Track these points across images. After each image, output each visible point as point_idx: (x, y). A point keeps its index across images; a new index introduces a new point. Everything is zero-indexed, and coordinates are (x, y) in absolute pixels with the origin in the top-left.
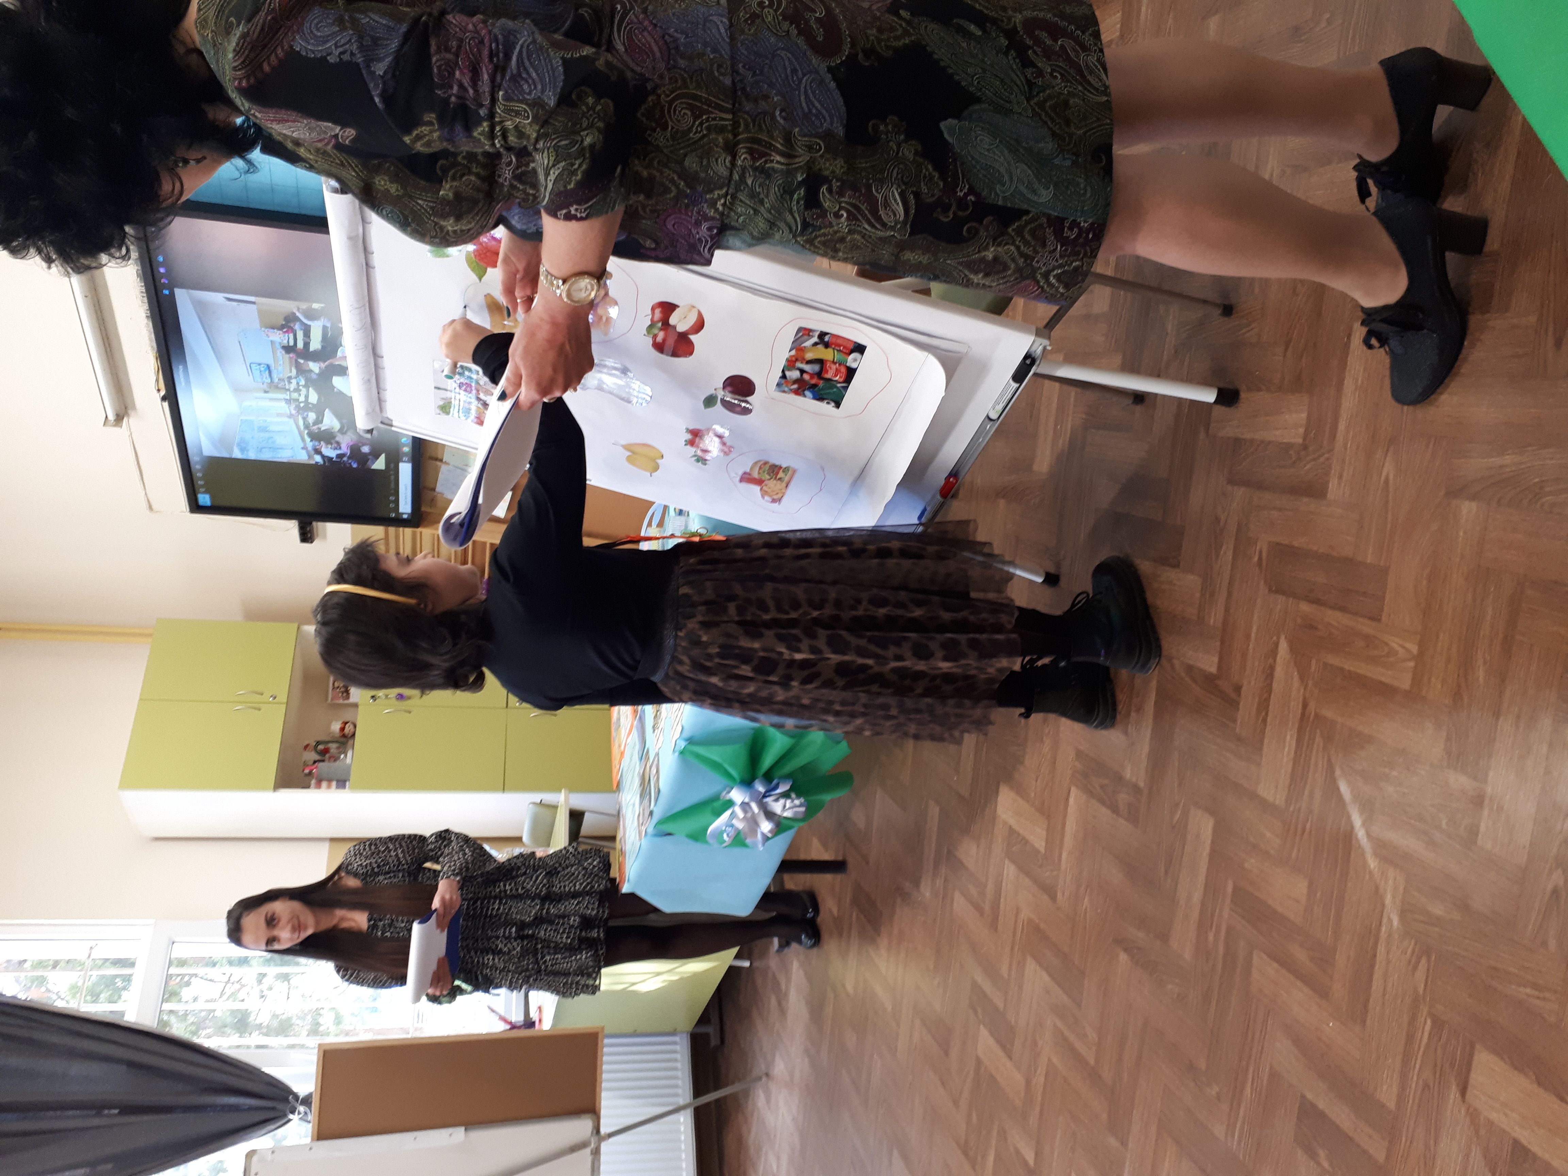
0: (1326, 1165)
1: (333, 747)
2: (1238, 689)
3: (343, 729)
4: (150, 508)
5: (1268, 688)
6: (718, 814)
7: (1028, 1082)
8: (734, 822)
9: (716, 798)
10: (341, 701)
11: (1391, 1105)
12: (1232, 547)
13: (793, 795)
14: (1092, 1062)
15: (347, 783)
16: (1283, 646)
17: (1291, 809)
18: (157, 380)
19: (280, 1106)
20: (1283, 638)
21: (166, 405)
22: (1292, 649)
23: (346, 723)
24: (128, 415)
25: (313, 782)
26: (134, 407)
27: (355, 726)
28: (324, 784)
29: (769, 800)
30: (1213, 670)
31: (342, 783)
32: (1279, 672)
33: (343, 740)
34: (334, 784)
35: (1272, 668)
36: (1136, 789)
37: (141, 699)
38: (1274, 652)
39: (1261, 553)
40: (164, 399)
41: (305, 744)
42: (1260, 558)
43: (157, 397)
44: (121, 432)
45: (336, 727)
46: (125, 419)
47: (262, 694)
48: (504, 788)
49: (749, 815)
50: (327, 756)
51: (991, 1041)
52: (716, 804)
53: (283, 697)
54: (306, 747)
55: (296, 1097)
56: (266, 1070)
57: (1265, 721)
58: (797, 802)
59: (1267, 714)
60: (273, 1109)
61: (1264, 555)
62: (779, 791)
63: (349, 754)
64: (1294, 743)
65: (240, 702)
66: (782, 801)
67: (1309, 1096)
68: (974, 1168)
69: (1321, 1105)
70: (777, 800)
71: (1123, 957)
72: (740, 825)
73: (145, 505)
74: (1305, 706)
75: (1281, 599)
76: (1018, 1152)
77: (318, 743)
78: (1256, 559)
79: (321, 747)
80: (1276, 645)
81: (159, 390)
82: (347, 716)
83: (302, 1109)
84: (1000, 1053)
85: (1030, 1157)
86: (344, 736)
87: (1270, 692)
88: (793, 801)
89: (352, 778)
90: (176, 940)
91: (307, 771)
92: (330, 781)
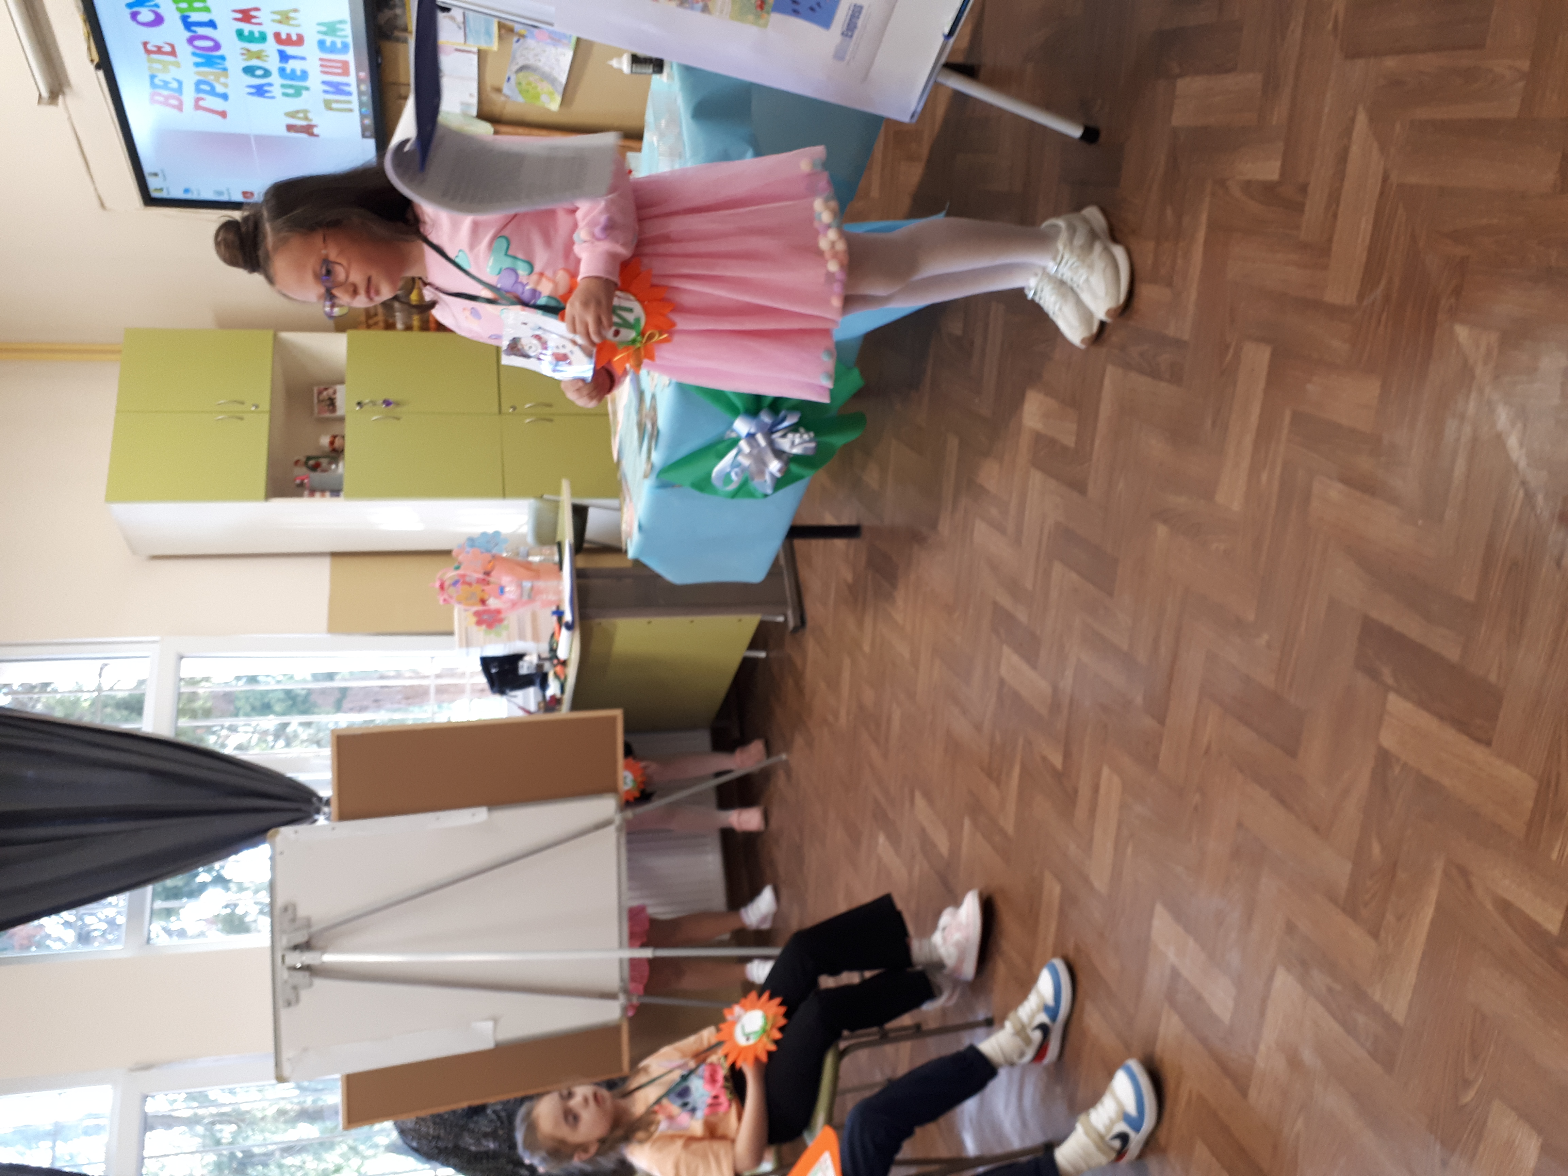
0: (1390, 681)
1: (324, 462)
2: (1304, 189)
3: (332, 443)
4: (102, 205)
5: (1340, 174)
6: (721, 456)
7: (1055, 689)
8: (740, 459)
9: (720, 440)
10: (328, 415)
11: (1470, 597)
12: (1301, 20)
13: (802, 430)
14: (1125, 647)
15: (342, 494)
16: (1362, 118)
17: (1365, 303)
18: (89, 49)
19: (303, 806)
20: (1361, 109)
21: (101, 74)
22: (1371, 120)
23: (335, 437)
24: (64, 94)
25: (306, 493)
26: (68, 84)
27: (343, 437)
28: (318, 494)
29: (776, 436)
30: (1275, 176)
31: (336, 492)
32: (1355, 149)
33: (334, 454)
34: (328, 494)
35: (1346, 150)
36: (1179, 344)
37: (118, 411)
38: (1348, 131)
39: (1336, 16)
40: (98, 67)
41: (296, 458)
42: (1336, 22)
43: (92, 67)
44: (56, 112)
45: (325, 441)
46: (60, 99)
47: (242, 403)
48: (504, 494)
49: (755, 451)
50: (319, 470)
51: (1015, 659)
52: (721, 447)
53: (266, 406)
54: (297, 462)
55: (320, 799)
56: (289, 775)
57: (1335, 216)
58: (806, 437)
59: (1338, 206)
60: (298, 810)
61: (1341, 20)
62: (786, 424)
63: (341, 465)
64: (1370, 228)
65: (221, 412)
66: (790, 436)
67: (1374, 614)
68: (998, 784)
69: (1387, 619)
70: (784, 436)
71: (1162, 531)
72: (746, 462)
73: (96, 203)
74: (1385, 179)
75: (1360, 63)
76: (1044, 759)
77: (309, 458)
78: (1330, 26)
79: (311, 462)
80: (1353, 120)
81: (92, 61)
82: (335, 430)
83: (326, 809)
84: (1024, 667)
85: (1057, 760)
86: (334, 450)
87: (1342, 180)
88: (801, 437)
89: (346, 486)
90: (186, 654)
91: (298, 481)
92: (323, 491)
